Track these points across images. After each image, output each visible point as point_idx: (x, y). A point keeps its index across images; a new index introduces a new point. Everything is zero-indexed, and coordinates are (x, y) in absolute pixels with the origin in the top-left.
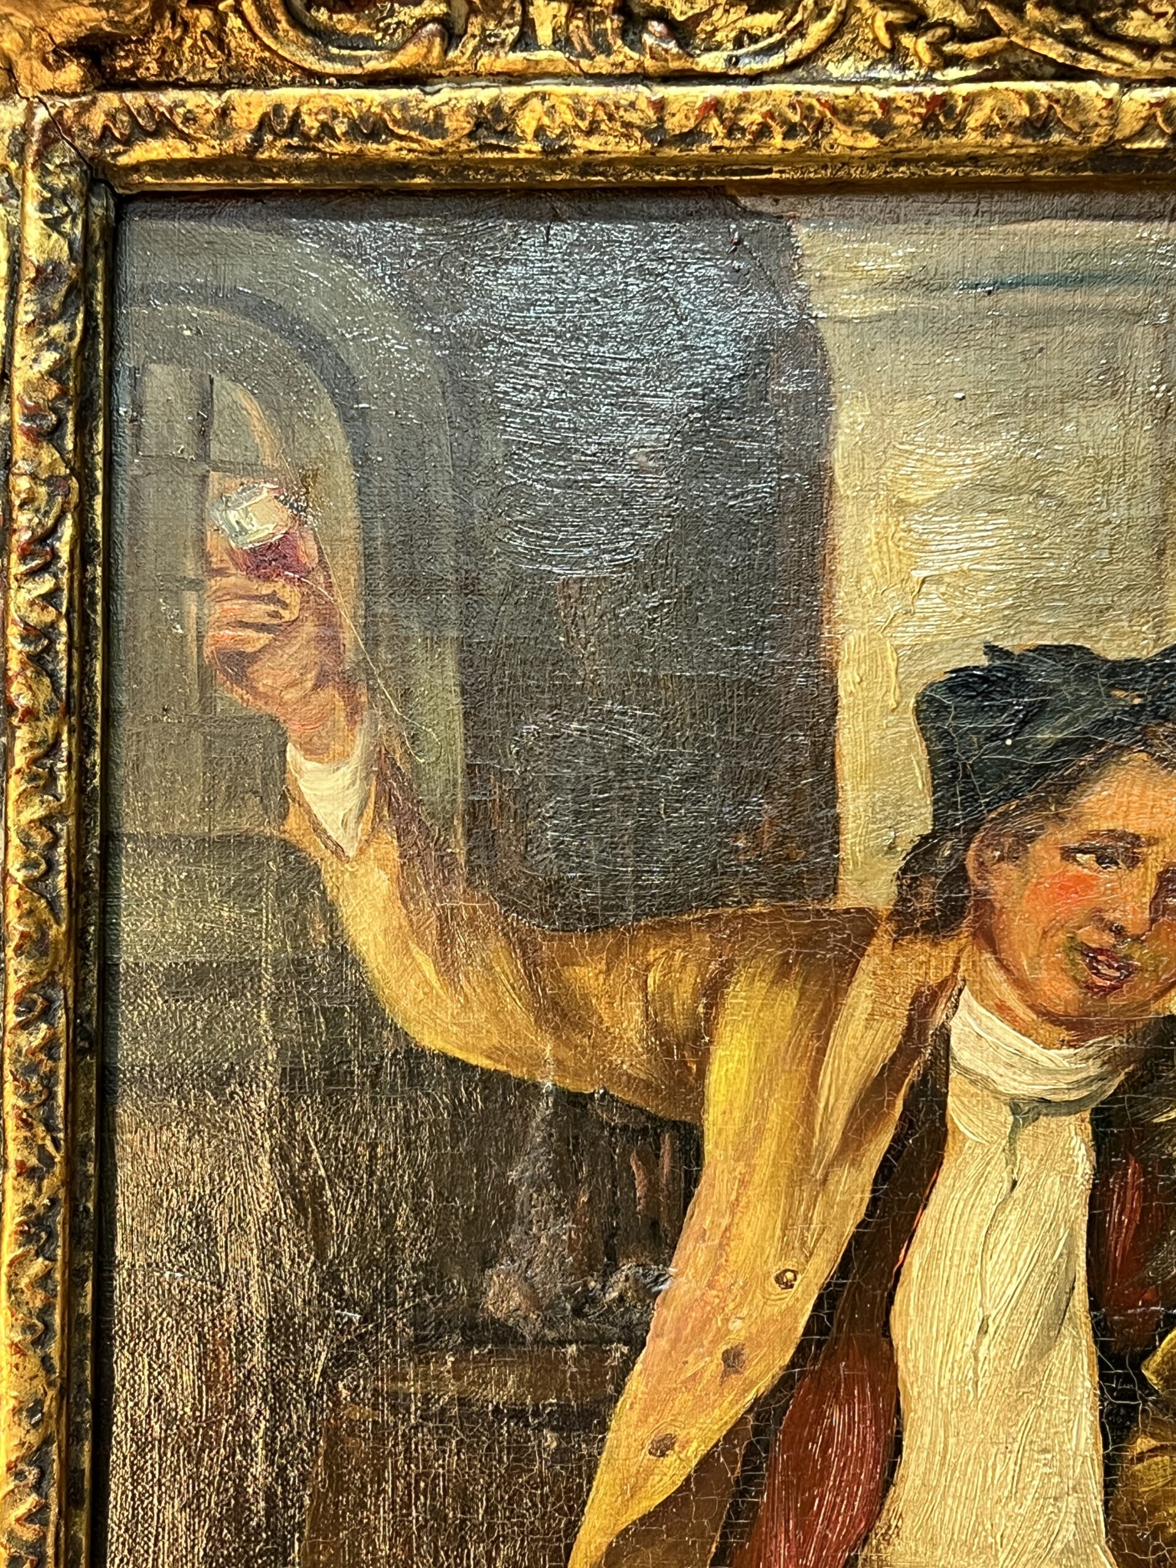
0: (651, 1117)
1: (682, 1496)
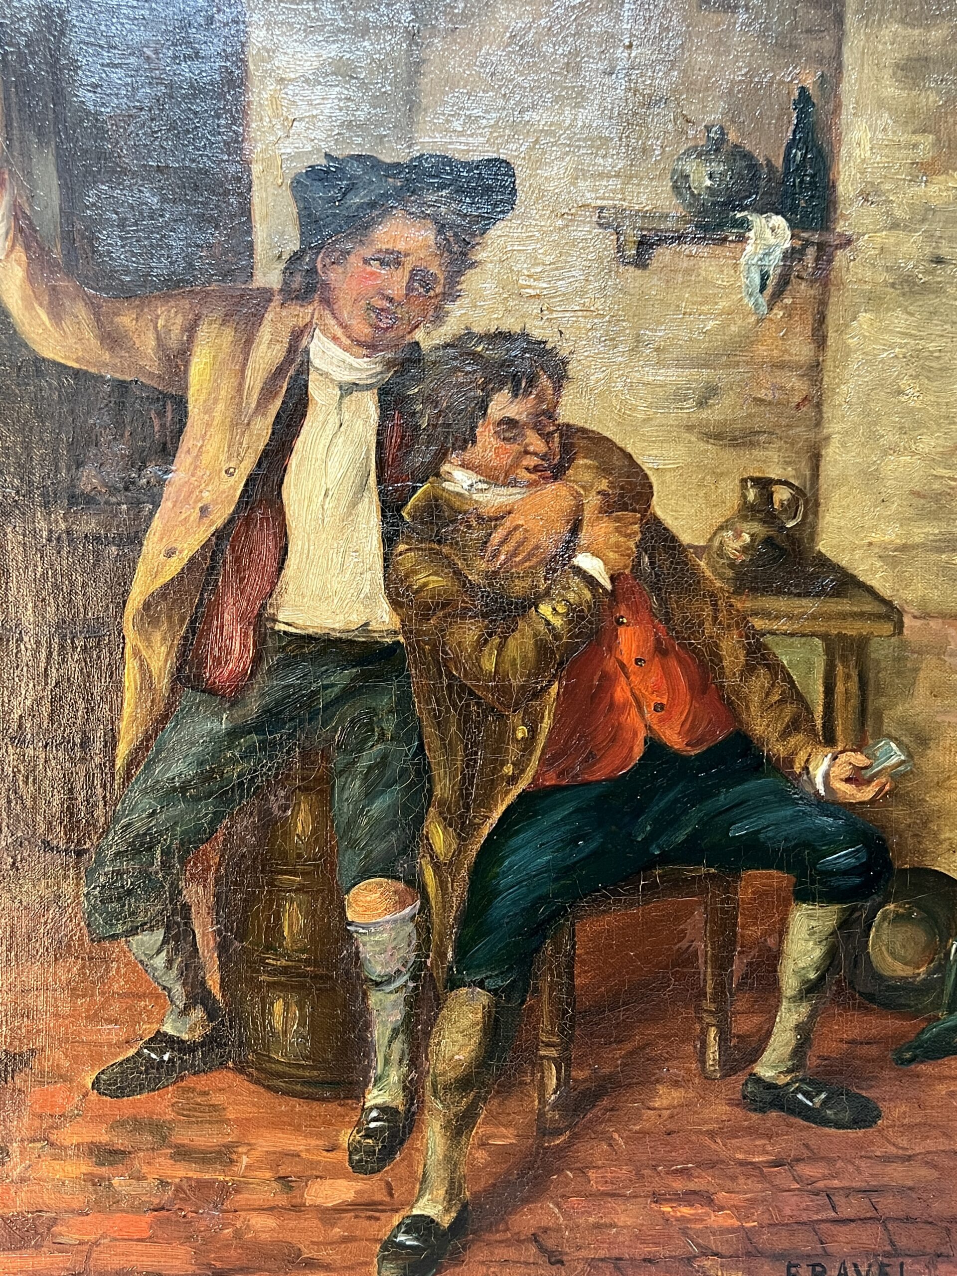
1: (180, 577)
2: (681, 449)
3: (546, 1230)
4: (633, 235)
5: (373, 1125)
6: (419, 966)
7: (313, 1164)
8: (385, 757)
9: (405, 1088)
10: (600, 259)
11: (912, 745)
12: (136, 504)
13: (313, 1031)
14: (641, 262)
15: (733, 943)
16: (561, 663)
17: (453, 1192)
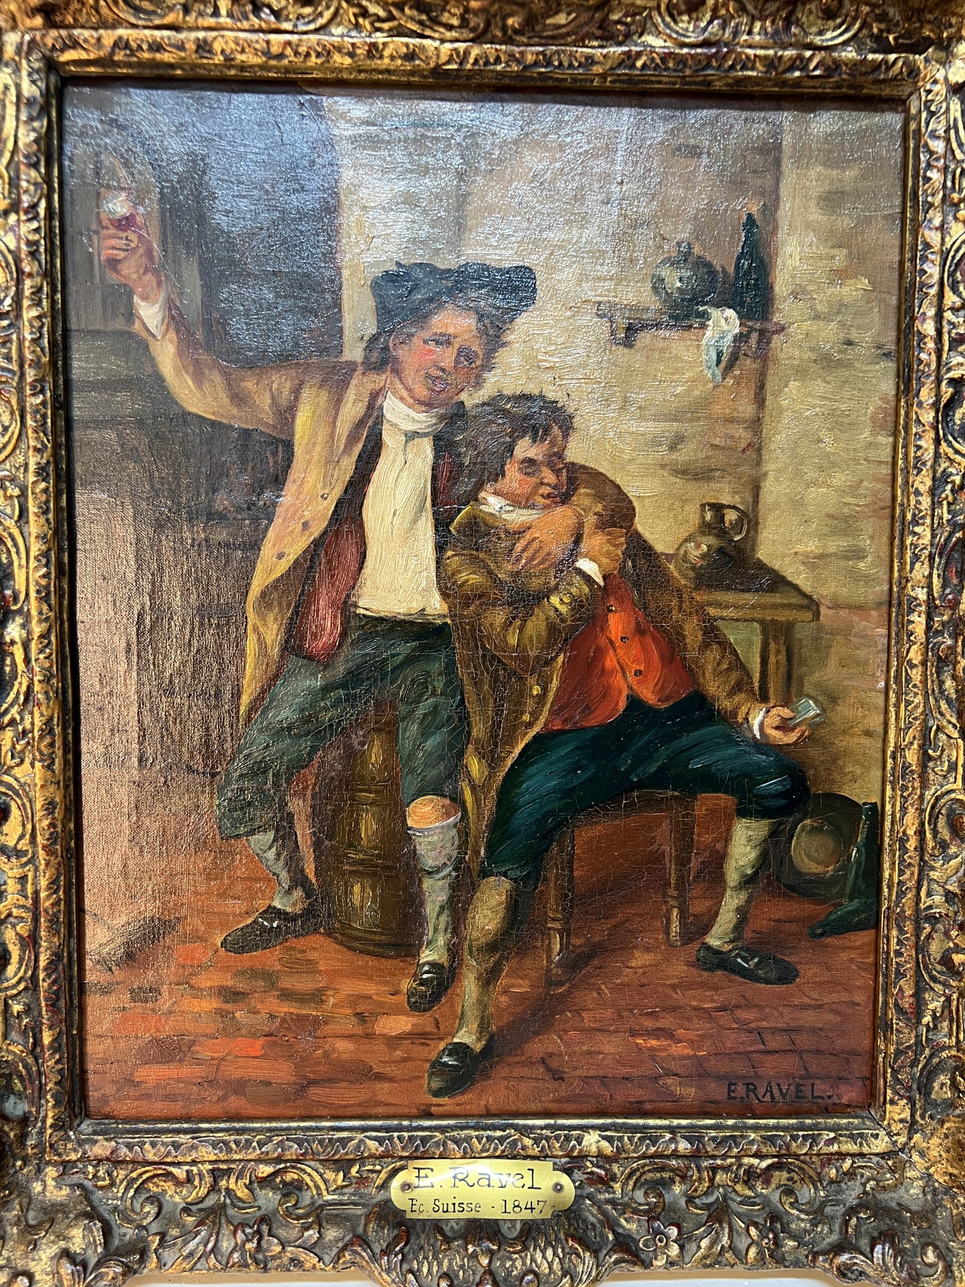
0: (274, 438)
1: (288, 573)
2: (657, 482)
3: (551, 1055)
4: (622, 322)
5: (425, 976)
6: (460, 861)
7: (381, 1004)
8: (436, 707)
9: (449, 950)
10: (598, 340)
11: (825, 703)
12: (256, 520)
13: (382, 907)
14: (628, 343)
15: (691, 846)
16: (566, 640)
17: (483, 1027)
